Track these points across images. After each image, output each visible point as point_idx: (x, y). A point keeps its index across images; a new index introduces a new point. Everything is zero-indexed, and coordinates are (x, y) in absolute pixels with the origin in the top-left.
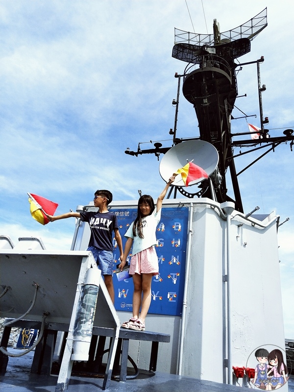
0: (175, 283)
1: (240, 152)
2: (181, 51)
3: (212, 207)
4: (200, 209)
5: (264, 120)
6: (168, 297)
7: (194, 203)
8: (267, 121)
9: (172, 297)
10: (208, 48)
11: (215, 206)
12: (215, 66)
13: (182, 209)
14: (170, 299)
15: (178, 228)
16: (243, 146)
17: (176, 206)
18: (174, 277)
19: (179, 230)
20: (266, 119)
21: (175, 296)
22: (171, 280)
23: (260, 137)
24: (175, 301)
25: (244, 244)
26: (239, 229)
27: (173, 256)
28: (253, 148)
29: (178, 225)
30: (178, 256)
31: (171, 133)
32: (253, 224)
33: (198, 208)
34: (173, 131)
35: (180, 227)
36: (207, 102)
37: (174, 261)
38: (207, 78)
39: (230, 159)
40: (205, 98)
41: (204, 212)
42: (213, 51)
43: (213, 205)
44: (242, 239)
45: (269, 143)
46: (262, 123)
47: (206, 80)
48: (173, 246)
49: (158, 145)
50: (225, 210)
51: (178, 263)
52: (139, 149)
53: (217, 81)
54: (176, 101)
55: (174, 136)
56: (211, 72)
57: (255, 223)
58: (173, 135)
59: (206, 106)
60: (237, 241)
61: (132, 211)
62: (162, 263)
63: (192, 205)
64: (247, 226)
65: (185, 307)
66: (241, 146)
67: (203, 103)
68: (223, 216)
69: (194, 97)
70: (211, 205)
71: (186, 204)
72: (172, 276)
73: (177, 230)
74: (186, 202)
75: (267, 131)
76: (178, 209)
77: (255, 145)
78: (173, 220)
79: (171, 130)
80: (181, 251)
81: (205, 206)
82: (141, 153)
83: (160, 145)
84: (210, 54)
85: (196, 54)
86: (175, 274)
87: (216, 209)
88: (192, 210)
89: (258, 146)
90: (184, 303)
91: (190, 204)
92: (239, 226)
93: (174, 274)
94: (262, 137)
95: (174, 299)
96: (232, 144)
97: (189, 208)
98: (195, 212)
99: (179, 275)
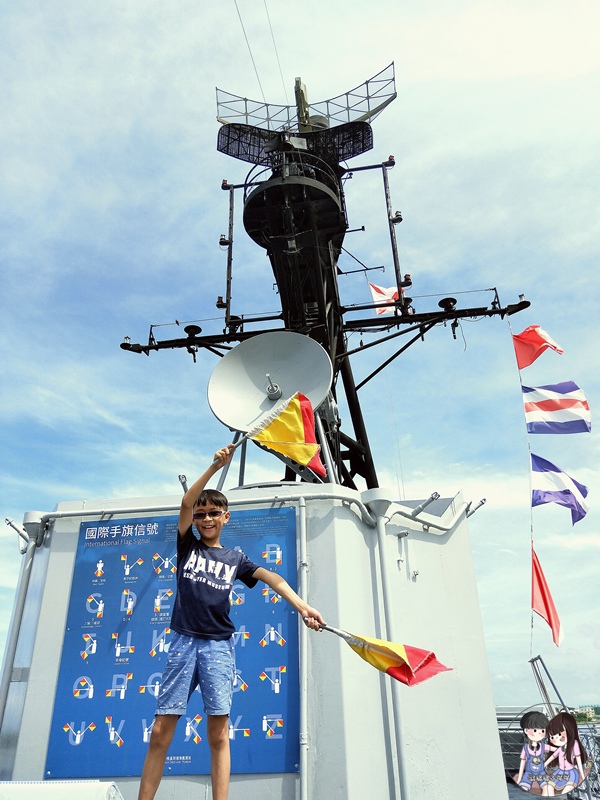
0: (277, 691)
1: (361, 343)
2: (235, 138)
3: (346, 503)
4: (322, 510)
5: (403, 280)
6: (265, 729)
7: (306, 499)
8: (408, 282)
9: (274, 726)
10: (292, 138)
11: (351, 501)
12: (308, 174)
13: (280, 512)
14: (269, 733)
15: (274, 557)
16: (364, 331)
17: (267, 506)
18: (274, 675)
19: (277, 561)
20: (407, 278)
21: (279, 725)
22: (268, 683)
23: (396, 312)
24: (280, 736)
25: (412, 575)
26: (400, 542)
27: (267, 626)
28: (385, 334)
29: (275, 549)
30: (280, 625)
31: (220, 305)
32: (426, 527)
33: (316, 507)
34: (224, 301)
35: (279, 554)
36: (294, 246)
37: (273, 639)
38: (294, 198)
39: (341, 358)
40: (291, 239)
41: (329, 518)
42: (301, 143)
43: (348, 500)
44: (408, 565)
45: (414, 324)
46: (400, 285)
47: (292, 202)
48: (267, 601)
49: (192, 330)
50: (372, 506)
51: (280, 643)
52: (151, 339)
53: (314, 205)
54: (227, 239)
55: (227, 312)
56: (300, 187)
57: (429, 525)
58: (225, 310)
59: (293, 255)
60: (400, 569)
61: (163, 522)
62: (243, 645)
63: (303, 503)
64: (416, 535)
65: (304, 750)
66: (362, 331)
67: (287, 248)
68: (368, 520)
69: (268, 236)
70: (344, 499)
71: (289, 500)
72: (269, 674)
73: (272, 561)
74: (289, 496)
75: (409, 300)
76: (272, 511)
77: (388, 328)
78: (261, 538)
79: (220, 298)
80: (286, 613)
81: (332, 503)
82: (156, 348)
83: (198, 330)
84: (296, 150)
85: (268, 149)
86: (276, 669)
87: (354, 506)
88: (303, 515)
89: (394, 330)
90: (303, 742)
91: (297, 499)
92: (400, 536)
93: (273, 670)
94: (400, 313)
95: (277, 731)
96: (344, 327)
97: (297, 509)
98: (310, 516)
99: (284, 670)
